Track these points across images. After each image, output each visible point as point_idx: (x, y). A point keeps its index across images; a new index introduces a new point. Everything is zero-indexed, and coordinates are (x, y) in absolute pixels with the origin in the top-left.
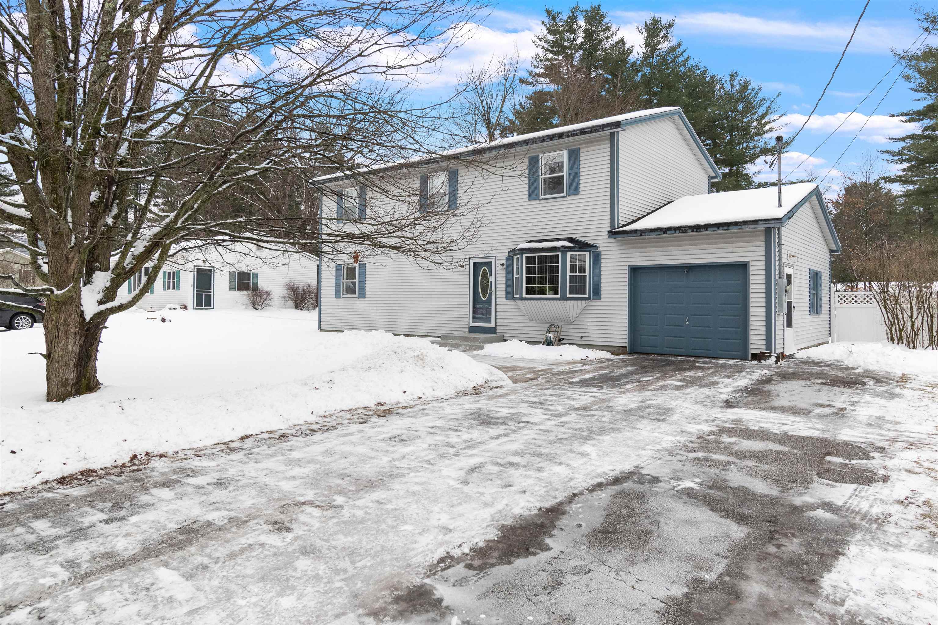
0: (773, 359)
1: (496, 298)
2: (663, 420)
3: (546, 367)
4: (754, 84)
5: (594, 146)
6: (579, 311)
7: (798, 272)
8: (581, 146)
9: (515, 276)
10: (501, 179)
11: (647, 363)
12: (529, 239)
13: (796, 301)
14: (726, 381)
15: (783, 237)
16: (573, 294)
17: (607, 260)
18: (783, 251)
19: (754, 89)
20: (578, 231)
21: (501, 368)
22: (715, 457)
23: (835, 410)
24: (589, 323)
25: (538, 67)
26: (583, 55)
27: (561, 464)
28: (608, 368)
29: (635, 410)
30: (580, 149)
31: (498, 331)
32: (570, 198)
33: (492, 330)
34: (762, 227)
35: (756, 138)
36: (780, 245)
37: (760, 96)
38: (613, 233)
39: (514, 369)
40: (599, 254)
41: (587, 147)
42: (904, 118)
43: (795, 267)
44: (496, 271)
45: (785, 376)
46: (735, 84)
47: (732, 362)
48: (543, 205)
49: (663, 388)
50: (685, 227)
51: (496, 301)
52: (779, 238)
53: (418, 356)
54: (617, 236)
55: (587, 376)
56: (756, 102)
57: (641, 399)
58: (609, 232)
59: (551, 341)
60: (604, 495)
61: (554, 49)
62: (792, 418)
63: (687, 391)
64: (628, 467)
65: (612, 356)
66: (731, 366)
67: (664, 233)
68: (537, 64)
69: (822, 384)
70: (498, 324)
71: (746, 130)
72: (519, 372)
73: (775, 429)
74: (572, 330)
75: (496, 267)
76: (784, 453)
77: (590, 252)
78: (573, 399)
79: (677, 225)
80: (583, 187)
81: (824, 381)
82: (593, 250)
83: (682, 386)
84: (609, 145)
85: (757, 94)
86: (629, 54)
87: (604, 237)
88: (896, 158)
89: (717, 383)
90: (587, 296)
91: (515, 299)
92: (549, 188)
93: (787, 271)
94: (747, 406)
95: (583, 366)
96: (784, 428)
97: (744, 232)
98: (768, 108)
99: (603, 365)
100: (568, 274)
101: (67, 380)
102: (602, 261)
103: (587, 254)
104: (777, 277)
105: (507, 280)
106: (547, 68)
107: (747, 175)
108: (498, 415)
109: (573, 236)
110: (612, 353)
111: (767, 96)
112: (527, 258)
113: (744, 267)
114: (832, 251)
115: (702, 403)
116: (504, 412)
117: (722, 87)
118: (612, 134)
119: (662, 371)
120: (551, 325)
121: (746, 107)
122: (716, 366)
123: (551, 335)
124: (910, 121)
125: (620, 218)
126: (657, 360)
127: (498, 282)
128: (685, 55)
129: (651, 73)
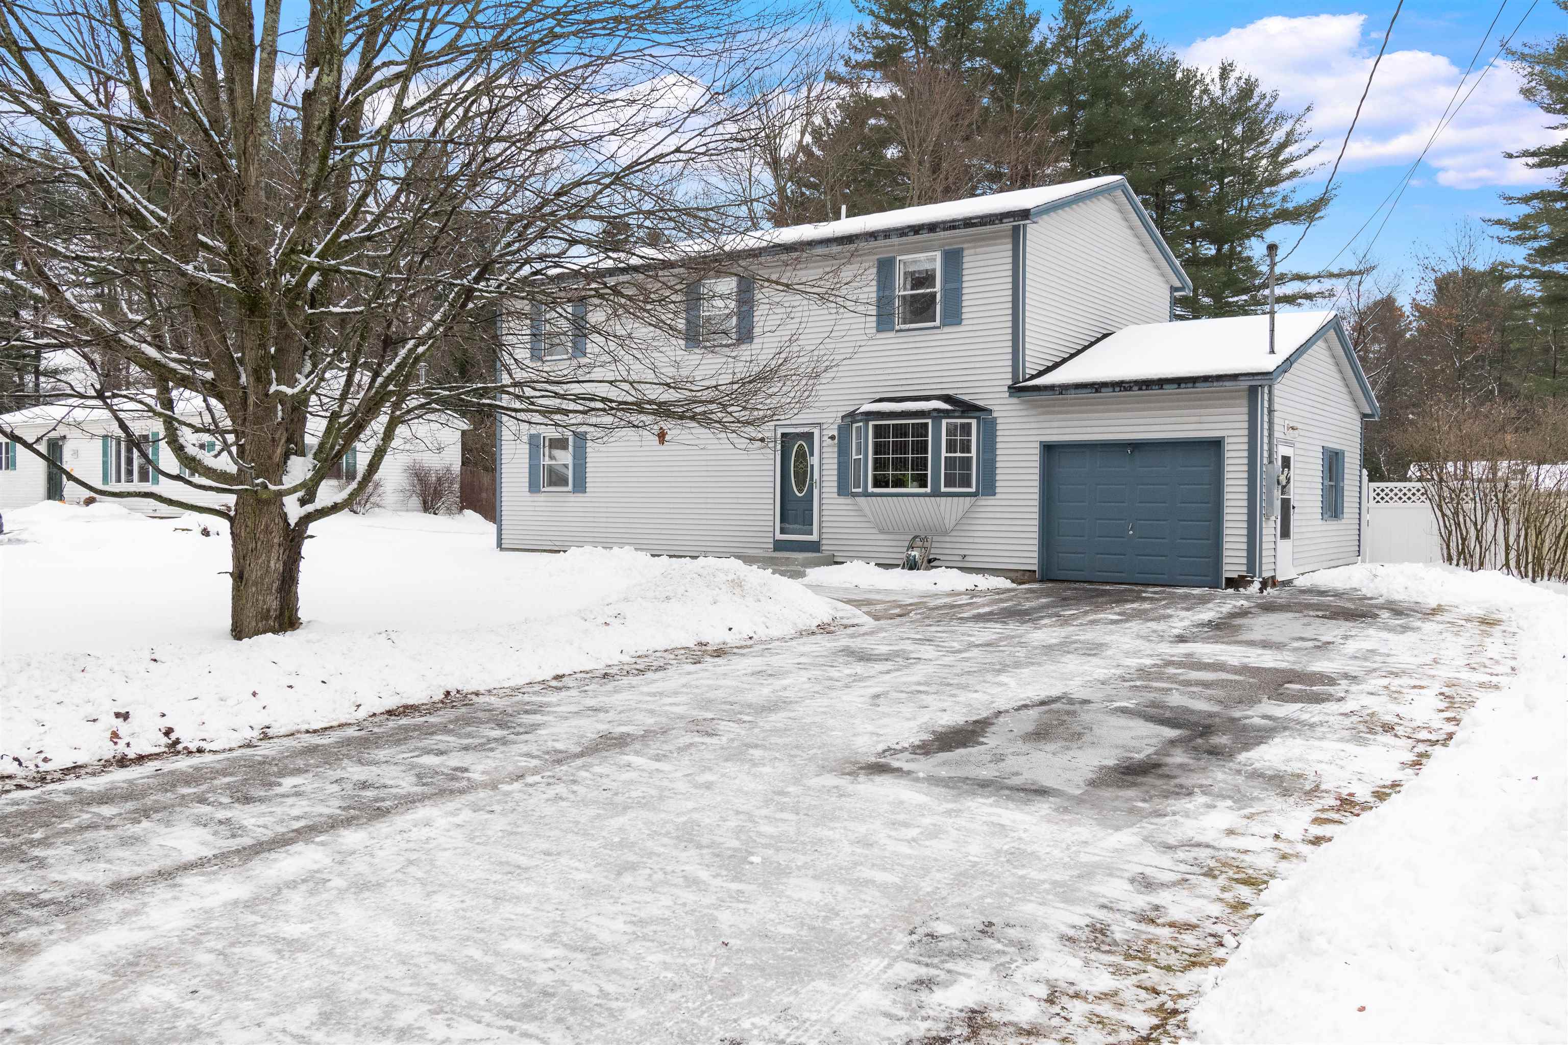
0: (1257, 585)
1: (821, 493)
2: (1094, 655)
3: (916, 600)
4: (1264, 88)
5: (987, 246)
6: (960, 515)
7: (1302, 452)
8: (965, 246)
9: (854, 457)
10: (863, 320)
11: (1069, 593)
12: (878, 396)
13: (1297, 497)
14: (1184, 614)
15: (1276, 400)
16: (950, 486)
17: (1007, 433)
18: (1276, 420)
19: (1264, 97)
20: (960, 385)
21: (849, 602)
22: (1155, 684)
23: (1319, 644)
24: (976, 534)
25: (861, 51)
26: (947, 29)
27: (976, 691)
28: (1011, 600)
29: (1056, 645)
30: (962, 249)
31: (824, 548)
32: (947, 329)
33: (814, 547)
34: (1244, 384)
35: (1267, 190)
36: (1271, 411)
37: (1276, 108)
38: (1016, 390)
39: (869, 603)
40: (994, 422)
41: (975, 247)
42: (1531, 161)
43: (1297, 445)
44: (821, 447)
45: (1269, 608)
46: (1229, 86)
47: (1197, 591)
48: (901, 340)
49: (1092, 622)
50: (1130, 382)
51: (820, 499)
52: (1270, 401)
53: (733, 581)
54: (1022, 394)
55: (982, 611)
56: (1266, 122)
57: (1063, 634)
58: (1009, 387)
59: (916, 563)
60: (1033, 713)
61: (892, 16)
62: (1260, 651)
63: (1127, 625)
64: (1055, 692)
65: (1014, 585)
66: (1194, 596)
67: (1097, 391)
68: (859, 46)
69: (1318, 616)
70: (824, 536)
71: (1247, 175)
72: (878, 607)
73: (1234, 662)
74: (948, 545)
75: (821, 441)
76: (1236, 682)
77: (978, 418)
78: (970, 635)
79: (1117, 379)
80: (968, 312)
81: (1320, 613)
82: (983, 415)
83: (1121, 620)
84: (1010, 246)
85: (1269, 105)
86: (1032, 27)
87: (1002, 395)
88: (1515, 234)
89: (1170, 616)
90: (973, 490)
91: (855, 495)
92: (911, 312)
93: (1283, 450)
94: (1205, 640)
95: (971, 598)
96: (1246, 660)
97: (1217, 392)
98: (1290, 134)
99: (1002, 596)
100: (944, 454)
101: (268, 611)
102: (998, 433)
103: (974, 422)
104: (1265, 461)
105: (839, 463)
106: (878, 53)
107: (1249, 259)
108: (876, 652)
109: (950, 392)
110: (1013, 581)
111: (1289, 111)
112: (876, 427)
113: (1216, 445)
114: (1364, 416)
115: (1147, 638)
116: (883, 649)
117: (1206, 91)
118: (1016, 229)
119: (1091, 604)
120: (916, 537)
121: (1250, 129)
122: (1172, 596)
123: (915, 553)
124: (1540, 165)
125: (1027, 365)
126: (1084, 589)
127: (824, 467)
128: (1137, 33)
129: (1075, 69)
